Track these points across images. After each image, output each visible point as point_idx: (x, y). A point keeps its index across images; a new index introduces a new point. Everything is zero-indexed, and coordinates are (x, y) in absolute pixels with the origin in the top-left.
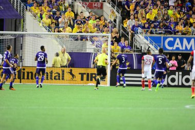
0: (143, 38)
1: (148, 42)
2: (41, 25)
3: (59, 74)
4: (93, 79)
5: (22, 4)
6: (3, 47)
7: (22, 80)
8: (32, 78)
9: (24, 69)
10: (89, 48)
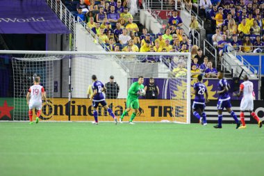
0: (235, 57)
1: (241, 63)
2: (96, 41)
3: (121, 108)
4: (168, 114)
5: (70, 14)
6: (45, 71)
7: (71, 117)
8: (85, 114)
9: (74, 102)
10: (162, 71)
